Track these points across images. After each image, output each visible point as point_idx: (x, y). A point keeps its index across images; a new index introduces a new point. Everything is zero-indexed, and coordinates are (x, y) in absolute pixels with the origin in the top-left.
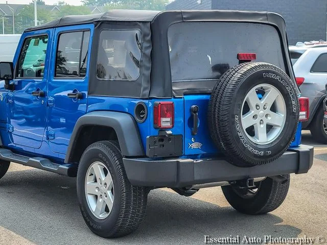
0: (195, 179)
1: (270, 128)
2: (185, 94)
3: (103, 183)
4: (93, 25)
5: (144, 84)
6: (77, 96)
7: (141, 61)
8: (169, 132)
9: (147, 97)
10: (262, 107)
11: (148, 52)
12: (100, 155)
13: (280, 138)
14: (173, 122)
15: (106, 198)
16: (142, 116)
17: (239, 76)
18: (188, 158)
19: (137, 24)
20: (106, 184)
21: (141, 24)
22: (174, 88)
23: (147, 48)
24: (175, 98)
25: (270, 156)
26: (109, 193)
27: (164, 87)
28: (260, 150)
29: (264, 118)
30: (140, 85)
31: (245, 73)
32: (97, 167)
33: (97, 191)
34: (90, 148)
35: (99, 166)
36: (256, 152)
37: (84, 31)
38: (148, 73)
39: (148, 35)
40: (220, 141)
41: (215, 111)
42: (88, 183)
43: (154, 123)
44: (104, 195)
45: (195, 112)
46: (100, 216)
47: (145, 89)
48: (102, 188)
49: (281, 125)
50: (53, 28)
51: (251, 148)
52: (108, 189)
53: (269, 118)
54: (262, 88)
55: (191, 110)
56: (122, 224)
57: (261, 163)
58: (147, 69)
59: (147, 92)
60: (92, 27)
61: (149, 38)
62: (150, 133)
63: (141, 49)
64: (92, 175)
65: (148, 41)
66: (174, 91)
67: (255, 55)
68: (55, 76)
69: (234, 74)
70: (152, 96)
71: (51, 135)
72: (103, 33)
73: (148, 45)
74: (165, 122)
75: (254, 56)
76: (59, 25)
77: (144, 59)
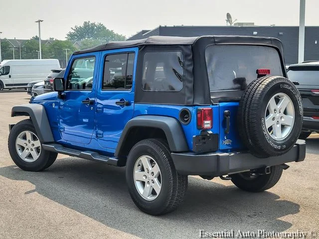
0: (230, 168)
1: (283, 127)
2: (220, 102)
3: (150, 172)
4: (137, 48)
5: (188, 94)
6: (125, 103)
7: (184, 76)
8: (210, 132)
9: (191, 104)
10: (278, 111)
11: (190, 68)
12: (149, 150)
13: (291, 135)
14: (212, 124)
15: (153, 184)
16: (186, 119)
17: (263, 86)
18: (224, 152)
19: (178, 47)
20: (153, 173)
21: (182, 47)
22: (212, 97)
23: (189, 65)
24: (213, 105)
25: (285, 149)
26: (156, 180)
27: (204, 97)
28: (278, 145)
29: (279, 120)
30: (184, 95)
31: (268, 85)
32: (144, 160)
33: (144, 178)
34: (139, 145)
35: (146, 159)
36: (276, 147)
37: (128, 53)
38: (190, 85)
39: (189, 55)
40: (248, 138)
41: (244, 115)
42: (136, 172)
43: (198, 125)
44: (151, 182)
45: (227, 116)
46: (148, 198)
47: (189, 98)
48: (149, 176)
49: (291, 125)
50: (100, 51)
51: (272, 144)
52: (155, 177)
53: (283, 120)
54: (278, 96)
55: (225, 114)
56: (169, 205)
57: (278, 155)
58: (190, 82)
59: (191, 100)
60: (136, 50)
61: (191, 57)
62: (194, 133)
63: (183, 67)
64: (139, 165)
65: (189, 60)
66: (212, 99)
67: (269, 70)
68: (103, 88)
69: (259, 85)
70: (196, 103)
71: (100, 134)
72: (147, 55)
73: (189, 63)
74: (207, 124)
75: (268, 72)
76: (106, 49)
77: (186, 75)
